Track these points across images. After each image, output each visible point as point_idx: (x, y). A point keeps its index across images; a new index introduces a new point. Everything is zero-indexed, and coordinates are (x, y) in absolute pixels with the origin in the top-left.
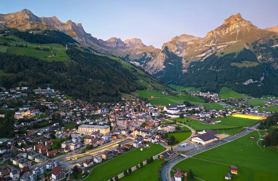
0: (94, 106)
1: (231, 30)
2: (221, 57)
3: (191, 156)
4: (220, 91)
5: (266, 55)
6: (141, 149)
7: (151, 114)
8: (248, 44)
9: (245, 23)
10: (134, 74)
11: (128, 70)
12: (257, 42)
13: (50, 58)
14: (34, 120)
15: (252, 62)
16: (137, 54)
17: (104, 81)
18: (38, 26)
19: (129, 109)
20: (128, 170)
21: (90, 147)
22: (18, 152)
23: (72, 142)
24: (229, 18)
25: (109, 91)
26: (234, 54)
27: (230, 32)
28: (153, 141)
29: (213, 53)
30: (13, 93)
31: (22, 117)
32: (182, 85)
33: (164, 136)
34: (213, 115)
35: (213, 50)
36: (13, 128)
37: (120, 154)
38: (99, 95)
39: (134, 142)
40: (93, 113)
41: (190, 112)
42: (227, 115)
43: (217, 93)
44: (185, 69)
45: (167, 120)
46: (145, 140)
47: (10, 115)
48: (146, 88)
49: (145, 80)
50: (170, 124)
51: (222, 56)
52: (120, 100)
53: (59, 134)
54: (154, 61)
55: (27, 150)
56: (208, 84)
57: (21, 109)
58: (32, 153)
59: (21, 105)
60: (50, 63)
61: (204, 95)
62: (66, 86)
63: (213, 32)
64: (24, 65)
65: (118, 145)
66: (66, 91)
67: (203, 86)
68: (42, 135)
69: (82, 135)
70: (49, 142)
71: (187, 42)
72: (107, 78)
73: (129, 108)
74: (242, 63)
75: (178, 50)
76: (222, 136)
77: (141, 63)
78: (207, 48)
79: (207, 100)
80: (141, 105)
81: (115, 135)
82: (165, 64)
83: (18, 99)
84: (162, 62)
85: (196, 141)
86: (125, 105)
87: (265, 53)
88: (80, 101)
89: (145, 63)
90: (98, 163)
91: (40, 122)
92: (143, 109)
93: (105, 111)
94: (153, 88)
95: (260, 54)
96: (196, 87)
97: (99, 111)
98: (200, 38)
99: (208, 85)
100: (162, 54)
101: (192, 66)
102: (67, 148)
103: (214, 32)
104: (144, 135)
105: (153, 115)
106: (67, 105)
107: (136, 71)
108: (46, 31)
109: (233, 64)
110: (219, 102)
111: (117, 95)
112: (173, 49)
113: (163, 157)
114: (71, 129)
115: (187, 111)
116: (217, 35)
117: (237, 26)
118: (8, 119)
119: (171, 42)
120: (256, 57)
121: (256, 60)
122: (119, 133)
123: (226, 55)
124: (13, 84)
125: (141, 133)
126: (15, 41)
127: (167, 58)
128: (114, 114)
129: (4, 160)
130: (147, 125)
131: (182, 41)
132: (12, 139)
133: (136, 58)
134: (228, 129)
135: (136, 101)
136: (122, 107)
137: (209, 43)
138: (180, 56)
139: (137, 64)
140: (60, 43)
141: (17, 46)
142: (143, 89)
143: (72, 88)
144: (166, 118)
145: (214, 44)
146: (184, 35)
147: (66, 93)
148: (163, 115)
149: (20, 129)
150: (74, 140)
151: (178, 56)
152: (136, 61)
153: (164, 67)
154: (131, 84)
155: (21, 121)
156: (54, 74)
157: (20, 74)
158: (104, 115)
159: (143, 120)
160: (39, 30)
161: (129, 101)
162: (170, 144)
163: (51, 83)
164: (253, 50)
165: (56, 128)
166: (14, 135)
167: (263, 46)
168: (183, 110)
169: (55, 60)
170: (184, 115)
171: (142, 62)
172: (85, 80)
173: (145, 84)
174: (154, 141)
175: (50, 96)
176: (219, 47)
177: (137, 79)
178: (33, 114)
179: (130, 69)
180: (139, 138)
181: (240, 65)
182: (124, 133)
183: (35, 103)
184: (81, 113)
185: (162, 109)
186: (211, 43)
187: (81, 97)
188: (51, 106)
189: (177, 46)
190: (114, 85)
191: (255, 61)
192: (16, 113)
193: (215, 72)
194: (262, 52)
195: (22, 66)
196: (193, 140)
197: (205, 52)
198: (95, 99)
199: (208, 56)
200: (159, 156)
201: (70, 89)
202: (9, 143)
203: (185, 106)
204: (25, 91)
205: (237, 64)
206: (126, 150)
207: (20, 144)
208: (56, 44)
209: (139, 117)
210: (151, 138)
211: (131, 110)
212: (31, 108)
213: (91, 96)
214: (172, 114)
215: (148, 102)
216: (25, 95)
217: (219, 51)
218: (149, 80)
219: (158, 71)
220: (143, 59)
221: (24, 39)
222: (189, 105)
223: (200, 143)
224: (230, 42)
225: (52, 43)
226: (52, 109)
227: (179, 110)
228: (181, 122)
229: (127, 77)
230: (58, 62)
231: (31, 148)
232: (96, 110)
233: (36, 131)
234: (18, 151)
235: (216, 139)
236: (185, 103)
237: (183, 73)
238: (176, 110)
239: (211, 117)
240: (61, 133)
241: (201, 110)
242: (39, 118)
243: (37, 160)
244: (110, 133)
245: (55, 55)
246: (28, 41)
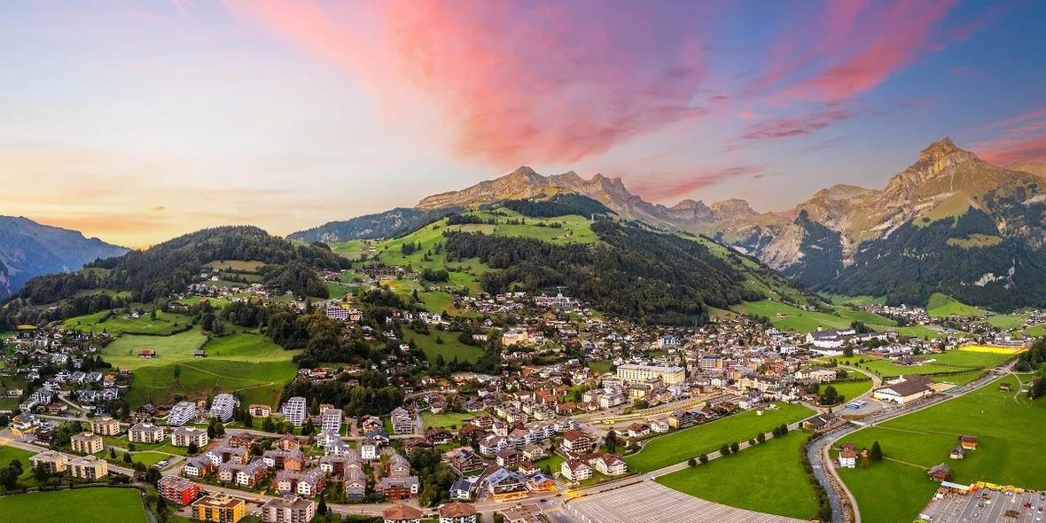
0: (648, 332)
1: (936, 170)
2: (925, 229)
3: (874, 425)
4: (928, 302)
5: (1014, 221)
6: (759, 413)
7: (778, 349)
8: (976, 198)
9: (962, 156)
10: (735, 267)
11: (722, 260)
12: (993, 193)
13: (561, 240)
14: (534, 350)
15: (989, 237)
16: (738, 230)
17: (670, 282)
18: (543, 190)
19: (726, 340)
20: (730, 448)
21: (643, 405)
22: (505, 399)
23: (603, 393)
24: (929, 149)
25: (682, 303)
26: (950, 220)
27: (936, 175)
28: (785, 398)
29: (907, 220)
30: (500, 303)
31: (514, 343)
32: (844, 292)
33: (812, 389)
34: (917, 349)
35: (905, 214)
36: (499, 360)
37: (708, 421)
38: (659, 310)
39: (741, 399)
40: (646, 346)
41: (866, 344)
42: (948, 348)
43: (924, 306)
44: (848, 257)
45: (815, 360)
46: (766, 396)
47: (496, 337)
48: (764, 297)
49: (761, 281)
50: (825, 366)
51: (927, 225)
52: (706, 322)
53: (579, 378)
54: (778, 244)
55: (522, 397)
56: (901, 287)
57: (512, 329)
58: (530, 402)
59: (512, 322)
60: (563, 249)
61: (895, 311)
62: (591, 290)
63: (901, 178)
64: (519, 253)
65: (705, 404)
66: (591, 302)
67: (892, 292)
68: (547, 379)
69: (625, 383)
70: (560, 389)
71: (849, 200)
72: (676, 276)
73: (728, 337)
74: (969, 238)
75: (829, 218)
76: (941, 387)
77: (751, 250)
78: (893, 211)
79: (902, 322)
80: (754, 332)
81: (697, 386)
82: (803, 248)
83: (508, 312)
84: (797, 245)
85: (885, 396)
86: (716, 332)
87: (1011, 216)
88: (620, 321)
89: (759, 248)
90: (661, 434)
91: (543, 355)
92: (759, 340)
93: (673, 341)
94: (780, 297)
95: (1003, 219)
96: (876, 295)
97: (660, 343)
98: (875, 192)
99: (903, 290)
100: (795, 228)
101: (863, 251)
102: (594, 403)
103: (904, 177)
104: (764, 387)
105: (783, 350)
106: (594, 329)
107: (740, 262)
108: (556, 196)
109: (951, 242)
110: (928, 324)
111: (699, 311)
112: (818, 216)
113: (811, 426)
114: (602, 372)
115: (859, 343)
116: (912, 184)
117: (949, 163)
118: (493, 344)
119: (813, 202)
120: (995, 226)
121: (996, 233)
122: (705, 383)
123: (935, 223)
124: (501, 286)
125: (756, 384)
126: (506, 215)
127: (807, 236)
128: (694, 348)
129: (485, 406)
130: (771, 368)
131: (837, 198)
132: (498, 378)
133: (738, 239)
134: (952, 373)
135: (743, 325)
136: (710, 336)
137: (897, 200)
138: (836, 229)
139: (743, 251)
140: (579, 213)
141: (508, 223)
142: (758, 300)
143: (604, 295)
144: (812, 357)
145: (907, 202)
146: (838, 187)
147: (592, 306)
148: (804, 351)
149: (510, 362)
150: (608, 391)
151: (832, 229)
152: (738, 244)
153: (801, 255)
154: (731, 288)
155: (512, 349)
156: (569, 268)
157: (513, 269)
158: (670, 351)
159: (760, 362)
160: (545, 196)
161: (727, 323)
162: (823, 402)
163: (563, 285)
164: (988, 210)
165: (573, 367)
166: (499, 372)
167: (1007, 200)
168: (851, 341)
169: (570, 243)
170: (854, 351)
171: (752, 248)
172: (630, 280)
173: (761, 289)
174: (789, 398)
175: (562, 310)
176: (917, 208)
177: (744, 279)
178: (533, 340)
179: (726, 259)
180: (753, 392)
181: (966, 244)
182: (716, 382)
183: (536, 322)
184: (622, 345)
185: (803, 339)
186: (900, 200)
187: (621, 314)
188: (564, 328)
189: (827, 208)
190: (692, 291)
191: (994, 235)
192: (505, 335)
193: (915, 260)
194: (1005, 214)
195: (516, 255)
196: (877, 395)
197: (889, 219)
198: (650, 318)
199: (896, 227)
200: (801, 425)
201: (599, 298)
202: (493, 383)
203: (853, 332)
204: (519, 301)
205: (960, 241)
206: (723, 413)
207: (509, 387)
208: (574, 216)
209: (750, 356)
210: (780, 392)
211: (731, 341)
212: (530, 329)
213: (642, 311)
214: (826, 349)
215: (770, 326)
216: (521, 306)
217: (919, 215)
218: (771, 281)
219: (789, 264)
220: (754, 239)
221: (520, 212)
222: (862, 330)
223: (893, 400)
224: (940, 196)
225: (565, 215)
226: (566, 334)
227: (842, 341)
228: (848, 363)
229: (720, 274)
230: (576, 246)
231: (528, 396)
232: (653, 339)
233: (537, 370)
234: (505, 396)
235: (927, 392)
236: (854, 326)
237: (845, 267)
238: (834, 340)
239: (914, 352)
240: (583, 379)
241: (891, 340)
242: (542, 348)
243: (537, 415)
244: (685, 382)
245: (572, 233)
246: (525, 215)
